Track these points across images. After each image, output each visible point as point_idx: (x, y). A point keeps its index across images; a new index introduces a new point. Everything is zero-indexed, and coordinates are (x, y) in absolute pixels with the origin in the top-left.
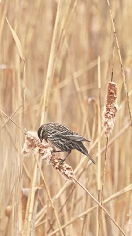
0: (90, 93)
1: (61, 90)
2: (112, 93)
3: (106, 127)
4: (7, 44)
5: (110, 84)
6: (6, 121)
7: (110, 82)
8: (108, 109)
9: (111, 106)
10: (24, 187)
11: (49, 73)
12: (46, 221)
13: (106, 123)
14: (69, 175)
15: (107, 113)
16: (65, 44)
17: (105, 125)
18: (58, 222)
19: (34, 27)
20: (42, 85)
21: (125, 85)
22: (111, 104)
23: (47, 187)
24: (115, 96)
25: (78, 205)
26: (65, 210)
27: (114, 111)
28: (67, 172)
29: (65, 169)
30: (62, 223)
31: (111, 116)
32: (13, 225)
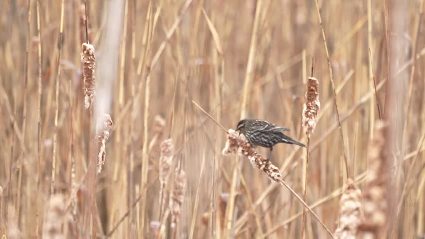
0: (294, 90)
1: (263, 87)
2: (312, 90)
3: (307, 127)
4: (203, 37)
5: (310, 80)
6: (203, 120)
7: (310, 78)
8: (309, 107)
9: (312, 104)
10: (223, 191)
11: (250, 68)
12: (246, 229)
13: (307, 123)
14: (276, 177)
15: (308, 112)
16: (267, 37)
17: (306, 125)
18: (260, 230)
19: (234, 19)
20: (241, 81)
21: (332, 81)
22: (311, 102)
23: (248, 192)
24: (316, 93)
25: (282, 212)
26: (267, 217)
27: (315, 109)
28: (273, 174)
29: (271, 171)
30: (265, 231)
31: (313, 114)
32: (211, 233)
